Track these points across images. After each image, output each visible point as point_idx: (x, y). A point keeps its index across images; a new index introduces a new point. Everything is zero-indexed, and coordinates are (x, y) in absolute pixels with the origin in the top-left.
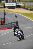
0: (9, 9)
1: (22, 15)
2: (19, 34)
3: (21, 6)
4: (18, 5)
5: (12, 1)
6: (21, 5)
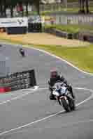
0: (9, 34)
1: (45, 52)
2: (64, 95)
3: (43, 25)
4: (34, 22)
5: (18, 12)
6: (43, 22)
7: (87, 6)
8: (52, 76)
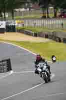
7: (48, 13)
8: (37, 58)
